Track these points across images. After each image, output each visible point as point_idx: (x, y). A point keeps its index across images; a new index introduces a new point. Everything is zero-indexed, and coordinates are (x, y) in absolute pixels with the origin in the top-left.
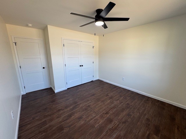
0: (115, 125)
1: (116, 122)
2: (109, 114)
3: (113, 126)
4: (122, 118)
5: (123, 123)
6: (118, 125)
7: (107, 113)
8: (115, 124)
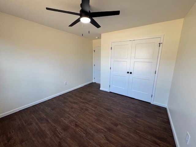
0: (59, 134)
1: (63, 135)
2: (75, 128)
3: (58, 131)
4: (67, 143)
5: (60, 142)
6: (58, 137)
7: (76, 126)
8: (61, 134)
